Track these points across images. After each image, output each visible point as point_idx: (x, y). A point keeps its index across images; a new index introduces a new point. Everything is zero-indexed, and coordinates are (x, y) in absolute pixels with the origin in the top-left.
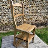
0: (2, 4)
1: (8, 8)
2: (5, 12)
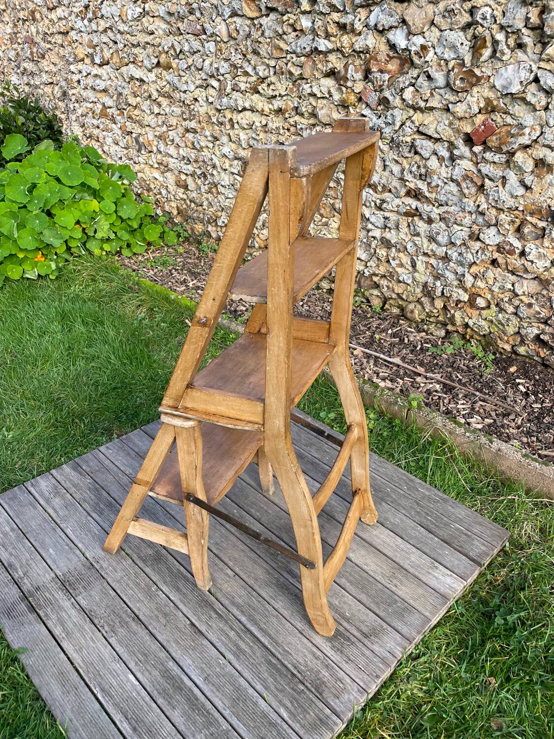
1: (455, 142)
2: (416, 185)
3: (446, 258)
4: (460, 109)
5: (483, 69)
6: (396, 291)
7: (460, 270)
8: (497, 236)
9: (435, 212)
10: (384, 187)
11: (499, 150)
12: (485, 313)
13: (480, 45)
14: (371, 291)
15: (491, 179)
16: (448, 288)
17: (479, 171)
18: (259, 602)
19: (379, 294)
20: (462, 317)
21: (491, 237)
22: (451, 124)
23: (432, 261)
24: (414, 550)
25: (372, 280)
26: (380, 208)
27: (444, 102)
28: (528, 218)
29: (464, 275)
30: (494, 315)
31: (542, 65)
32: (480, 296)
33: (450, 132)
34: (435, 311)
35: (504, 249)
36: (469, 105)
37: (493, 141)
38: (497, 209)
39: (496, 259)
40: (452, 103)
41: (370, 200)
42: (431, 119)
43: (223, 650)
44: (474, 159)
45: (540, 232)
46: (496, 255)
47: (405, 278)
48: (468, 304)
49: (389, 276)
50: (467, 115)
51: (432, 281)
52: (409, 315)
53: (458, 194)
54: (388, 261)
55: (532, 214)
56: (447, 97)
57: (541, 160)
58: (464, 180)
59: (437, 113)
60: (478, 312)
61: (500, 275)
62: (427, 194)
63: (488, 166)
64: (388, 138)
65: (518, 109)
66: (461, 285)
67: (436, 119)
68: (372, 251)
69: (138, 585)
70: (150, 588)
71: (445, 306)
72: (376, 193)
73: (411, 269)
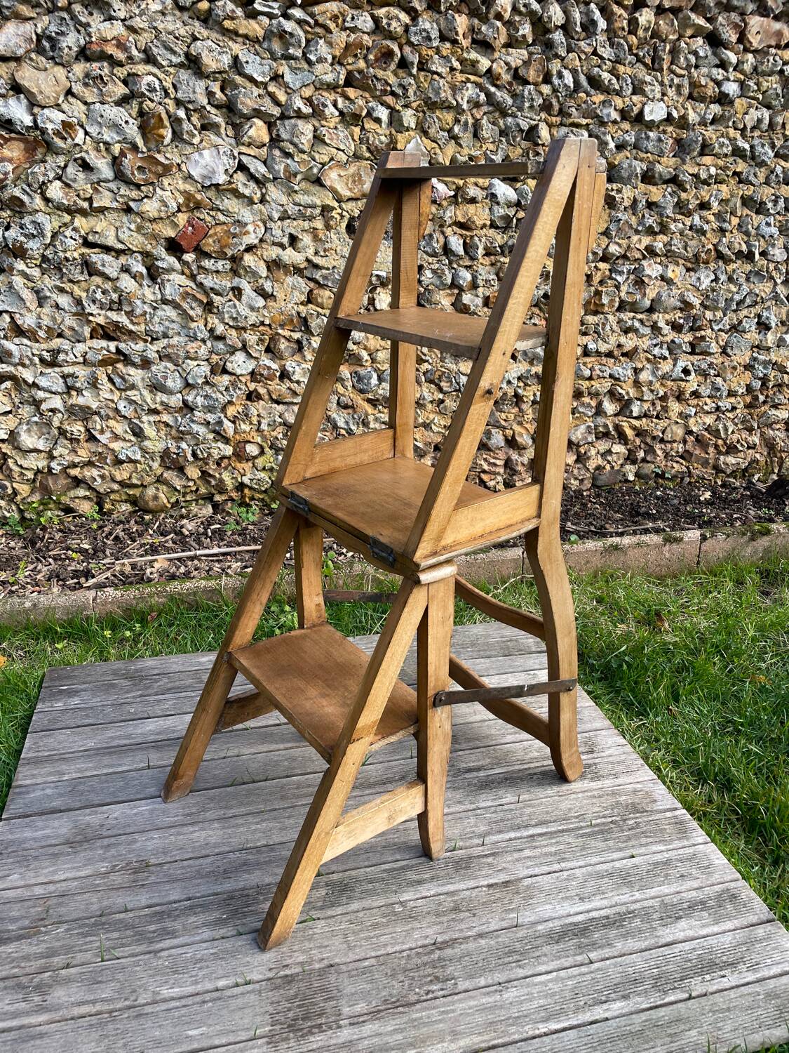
0: (55, 191)
1: (154, 252)
2: (107, 317)
3: (187, 408)
4: (151, 207)
5: (168, 155)
6: (119, 478)
7: (211, 418)
8: (248, 362)
9: (152, 351)
10: (49, 330)
11: (222, 255)
12: (260, 462)
13: (154, 124)
14: (72, 493)
15: (218, 294)
16: (201, 446)
17: (201, 285)
18: (496, 812)
19: (88, 493)
20: (233, 478)
21: (240, 364)
22: (139, 229)
23: (166, 417)
24: (504, 676)
25: (68, 476)
26: (53, 364)
27: (121, 200)
28: (280, 331)
29: (220, 423)
30: (272, 459)
31: (244, 149)
32: (250, 442)
33: (141, 239)
34: (191, 484)
35: (262, 375)
36: (163, 201)
37: (210, 245)
38: (237, 328)
39: (256, 390)
40: (134, 200)
41: (29, 354)
42: (104, 223)
43: (547, 869)
44: (187, 271)
45: (295, 346)
46: (252, 386)
47: (130, 454)
48: (233, 458)
49: (98, 461)
50: (163, 215)
51: (174, 444)
52: (152, 504)
53: (178, 319)
54: (92, 438)
55: (282, 326)
56: (122, 192)
57: (274, 261)
58: (184, 298)
59: (111, 216)
60: (250, 464)
61: (264, 408)
62: (131, 327)
63: (210, 277)
64: (37, 256)
65: (230, 203)
66: (221, 436)
67: (111, 224)
68: (56, 432)
69: (376, 926)
70: (395, 914)
71: (203, 472)
72: (37, 341)
73: (133, 438)
